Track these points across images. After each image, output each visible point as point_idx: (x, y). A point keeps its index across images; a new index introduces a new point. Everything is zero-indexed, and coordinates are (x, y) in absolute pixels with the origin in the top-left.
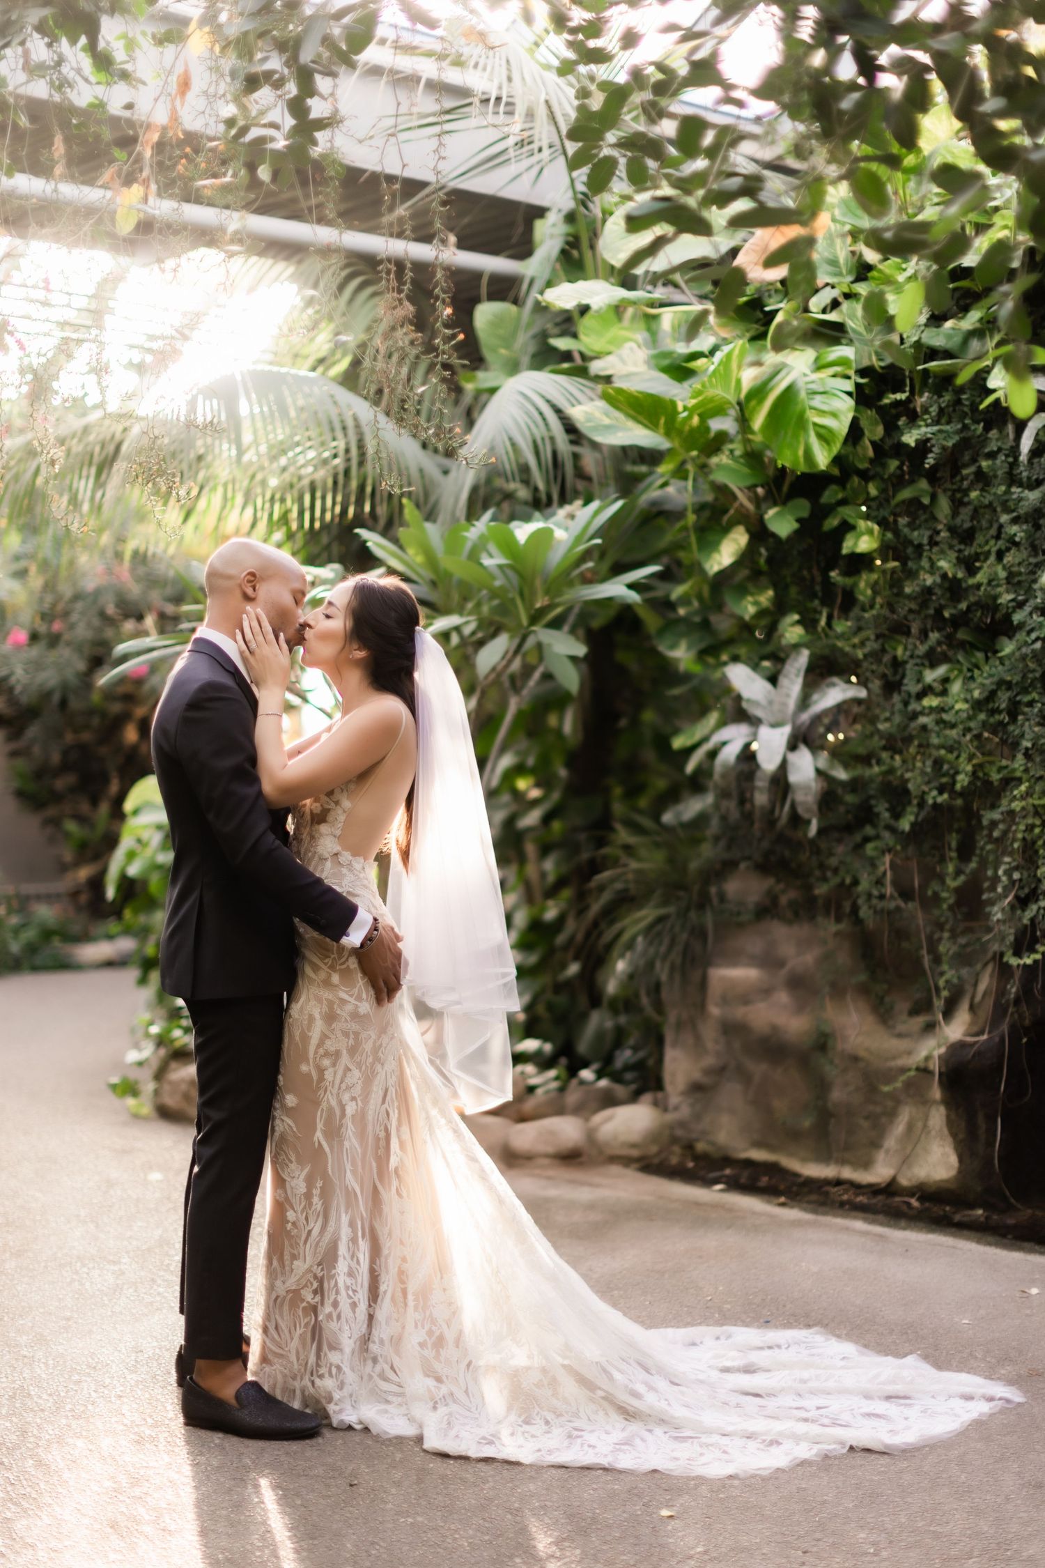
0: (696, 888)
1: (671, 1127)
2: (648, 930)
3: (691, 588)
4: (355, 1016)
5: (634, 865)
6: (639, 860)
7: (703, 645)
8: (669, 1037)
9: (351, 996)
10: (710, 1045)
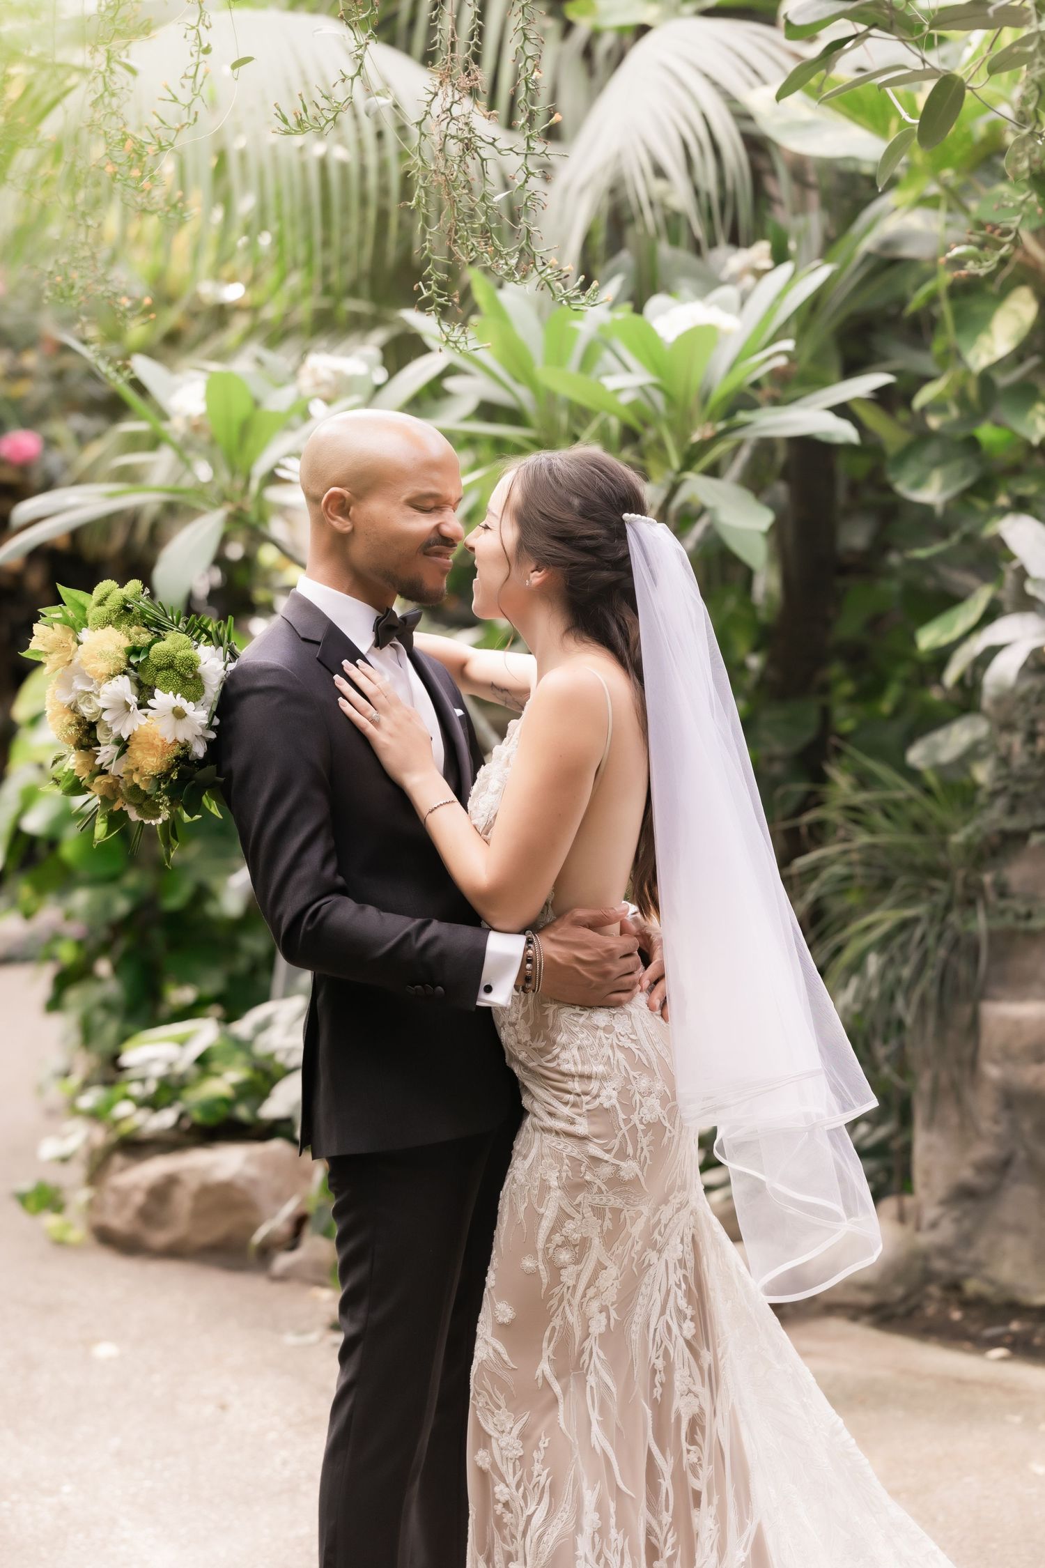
0: (960, 874)
1: (923, 1256)
2: (883, 944)
3: (948, 386)
4: (616, 1182)
5: (863, 839)
6: (872, 831)
7: (967, 482)
8: (920, 1113)
9: (608, 1151)
10: (986, 1126)
